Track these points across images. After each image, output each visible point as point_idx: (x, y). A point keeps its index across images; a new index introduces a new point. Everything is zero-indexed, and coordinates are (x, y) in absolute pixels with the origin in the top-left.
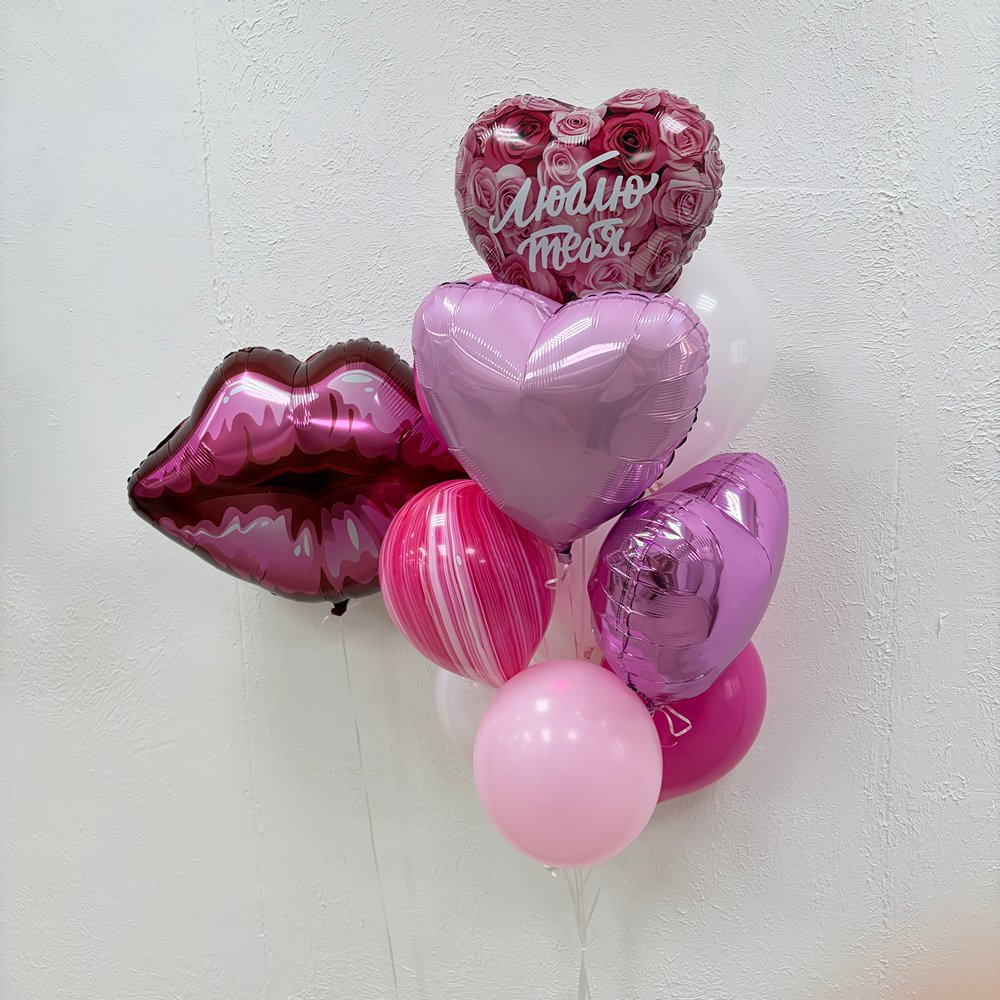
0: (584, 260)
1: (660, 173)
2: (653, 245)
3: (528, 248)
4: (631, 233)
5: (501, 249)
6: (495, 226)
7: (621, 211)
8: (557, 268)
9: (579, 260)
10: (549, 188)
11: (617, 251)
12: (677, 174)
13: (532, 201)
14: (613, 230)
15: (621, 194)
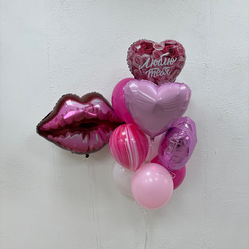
0: (161, 75)
1: (177, 58)
2: (174, 73)
3: (148, 72)
4: (171, 70)
5: (141, 73)
6: (140, 67)
7: (170, 65)
8: (154, 77)
9: (159, 75)
10: (154, 60)
11: (168, 74)
12: (180, 58)
13: (150, 62)
14: (167, 69)
15: (169, 62)
